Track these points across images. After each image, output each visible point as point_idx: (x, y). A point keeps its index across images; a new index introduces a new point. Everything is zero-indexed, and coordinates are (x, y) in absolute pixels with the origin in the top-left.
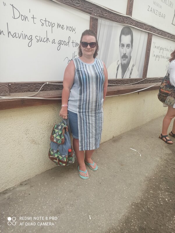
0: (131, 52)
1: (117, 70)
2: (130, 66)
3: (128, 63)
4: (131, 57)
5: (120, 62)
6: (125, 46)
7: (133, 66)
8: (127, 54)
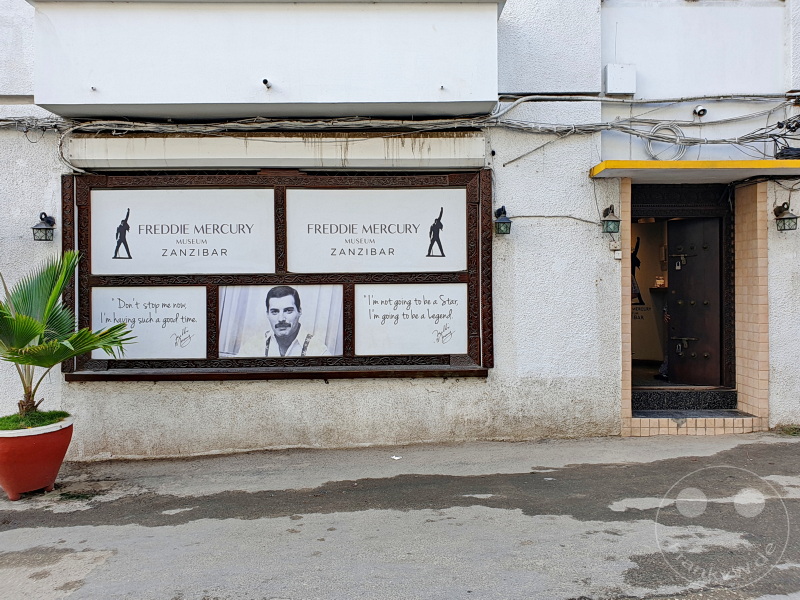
0: (297, 318)
1: (268, 344)
2: (301, 338)
3: (294, 334)
4: (299, 325)
5: (272, 333)
6: (281, 311)
7: (309, 337)
8: (287, 322)
